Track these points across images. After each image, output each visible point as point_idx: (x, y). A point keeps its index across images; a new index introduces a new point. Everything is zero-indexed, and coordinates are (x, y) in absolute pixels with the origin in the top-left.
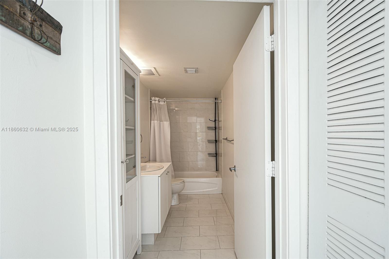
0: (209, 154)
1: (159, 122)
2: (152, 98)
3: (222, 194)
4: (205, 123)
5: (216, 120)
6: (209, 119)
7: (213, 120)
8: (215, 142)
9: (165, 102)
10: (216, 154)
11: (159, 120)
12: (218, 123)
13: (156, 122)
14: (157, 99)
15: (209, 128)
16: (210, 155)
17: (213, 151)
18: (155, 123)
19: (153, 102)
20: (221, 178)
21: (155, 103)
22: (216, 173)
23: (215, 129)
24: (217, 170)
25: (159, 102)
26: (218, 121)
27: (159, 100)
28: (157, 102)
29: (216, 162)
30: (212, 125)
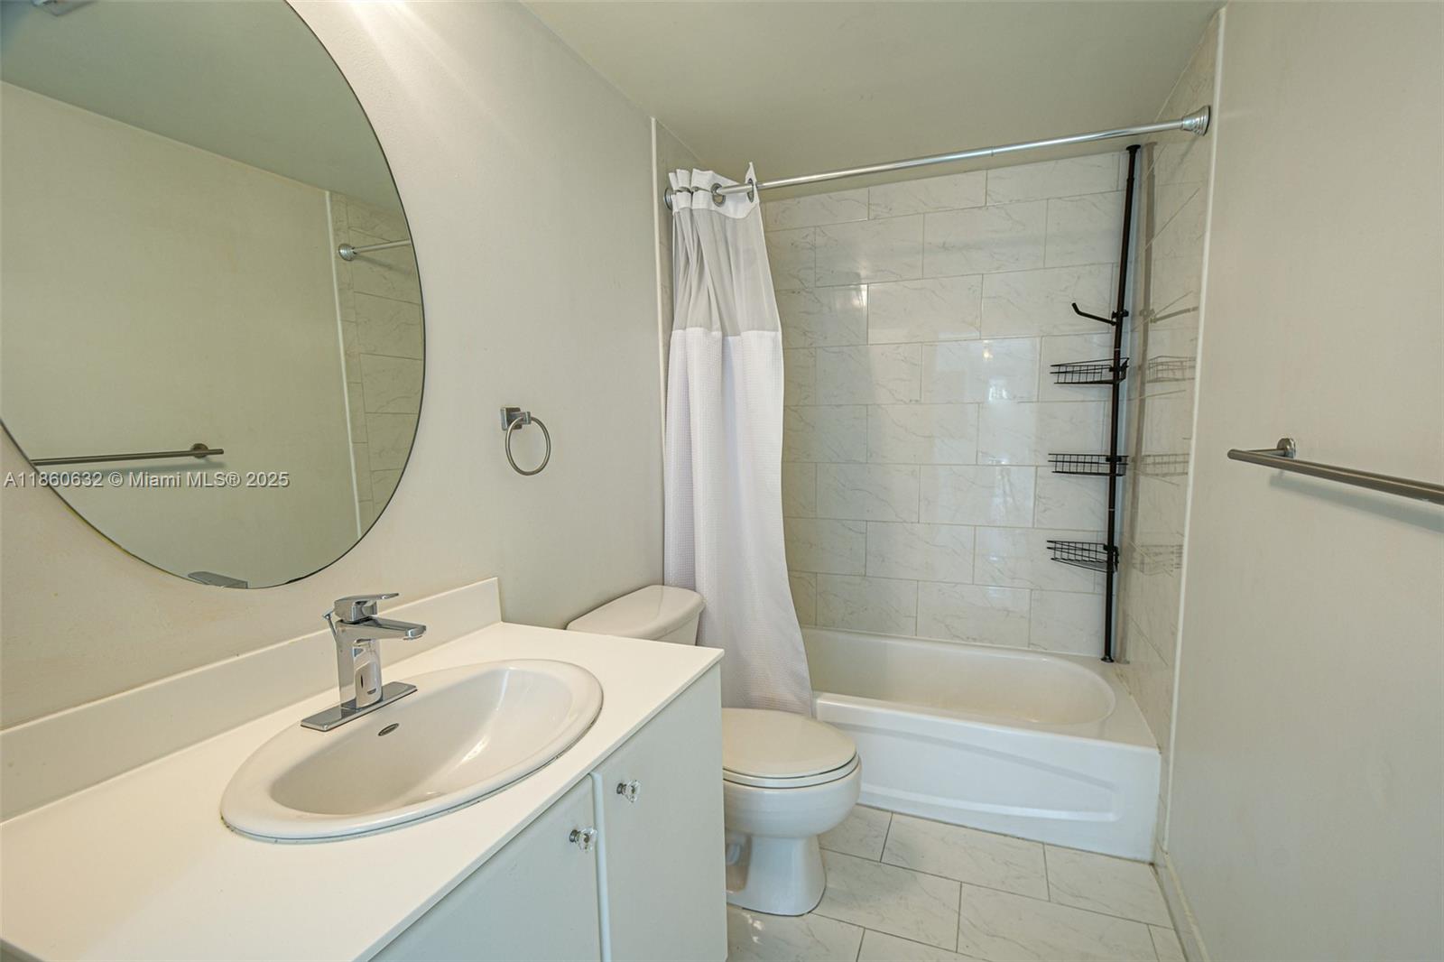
0: (1055, 545)
1: (717, 334)
2: (671, 175)
3: (1152, 864)
4: (1038, 340)
5: (1126, 314)
6: (1074, 305)
7: (1107, 309)
8: (1106, 468)
9: (751, 199)
10: (1111, 548)
11: (717, 324)
12: (1138, 336)
13: (695, 333)
14: (703, 179)
15: (1066, 373)
16: (1063, 550)
17: (1090, 528)
18: (692, 343)
19: (680, 202)
20: (1156, 751)
21: (691, 210)
22: (1104, 675)
23: (1111, 378)
24: (1108, 656)
25: (719, 200)
26: (1139, 321)
27: (716, 186)
28: (702, 201)
29: (1103, 599)
30: (1095, 346)
